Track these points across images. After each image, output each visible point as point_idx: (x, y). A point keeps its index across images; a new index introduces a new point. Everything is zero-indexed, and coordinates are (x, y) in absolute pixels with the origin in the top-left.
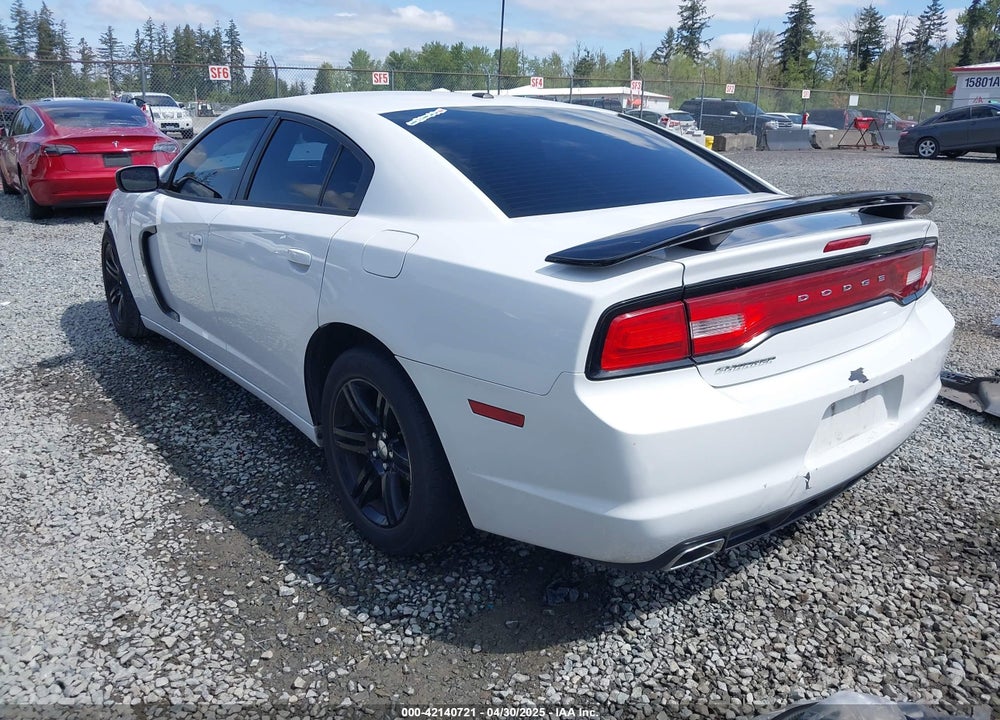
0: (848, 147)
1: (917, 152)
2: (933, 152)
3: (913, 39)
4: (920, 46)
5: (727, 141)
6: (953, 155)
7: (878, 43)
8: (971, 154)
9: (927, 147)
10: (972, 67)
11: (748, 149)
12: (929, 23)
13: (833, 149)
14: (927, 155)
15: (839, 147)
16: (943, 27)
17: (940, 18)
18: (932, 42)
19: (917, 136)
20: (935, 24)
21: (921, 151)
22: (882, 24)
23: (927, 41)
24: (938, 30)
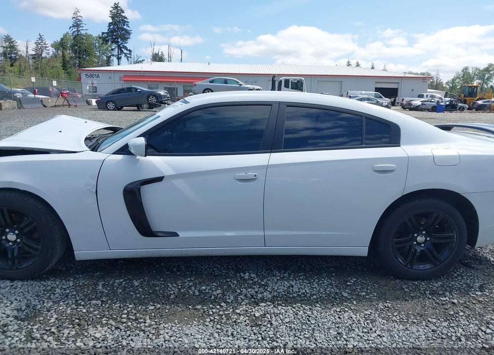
0: (59, 106)
1: (107, 108)
2: (114, 107)
3: (34, 53)
4: (37, 57)
5: (2, 104)
6: (119, 109)
7: (16, 53)
8: (125, 108)
9: (111, 105)
10: (89, 69)
11: (13, 108)
12: (40, 46)
13: (53, 107)
14: (111, 109)
15: (55, 106)
16: (47, 49)
17: (45, 44)
18: (44, 55)
19: (106, 101)
20: (43, 47)
21: (108, 107)
22: (16, 44)
23: (41, 55)
24: (45, 50)
